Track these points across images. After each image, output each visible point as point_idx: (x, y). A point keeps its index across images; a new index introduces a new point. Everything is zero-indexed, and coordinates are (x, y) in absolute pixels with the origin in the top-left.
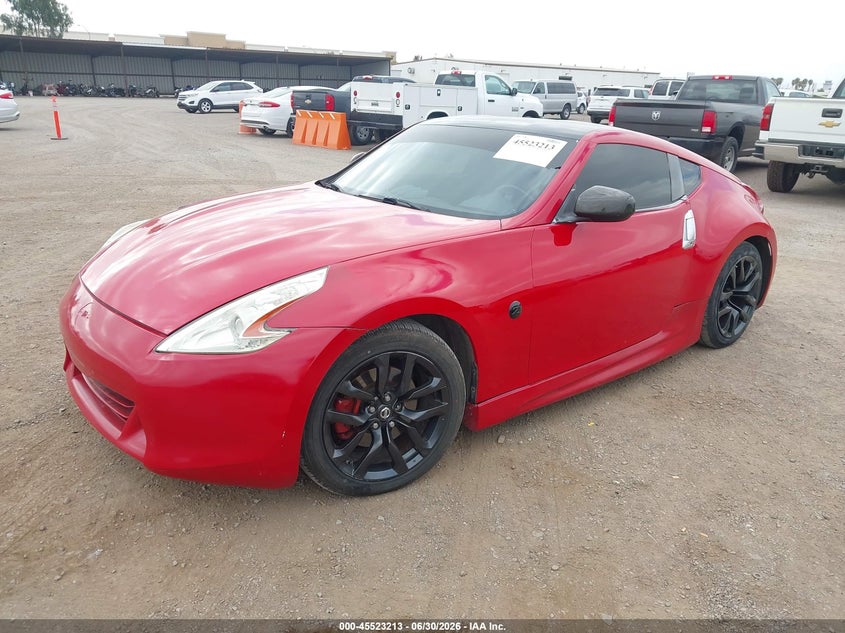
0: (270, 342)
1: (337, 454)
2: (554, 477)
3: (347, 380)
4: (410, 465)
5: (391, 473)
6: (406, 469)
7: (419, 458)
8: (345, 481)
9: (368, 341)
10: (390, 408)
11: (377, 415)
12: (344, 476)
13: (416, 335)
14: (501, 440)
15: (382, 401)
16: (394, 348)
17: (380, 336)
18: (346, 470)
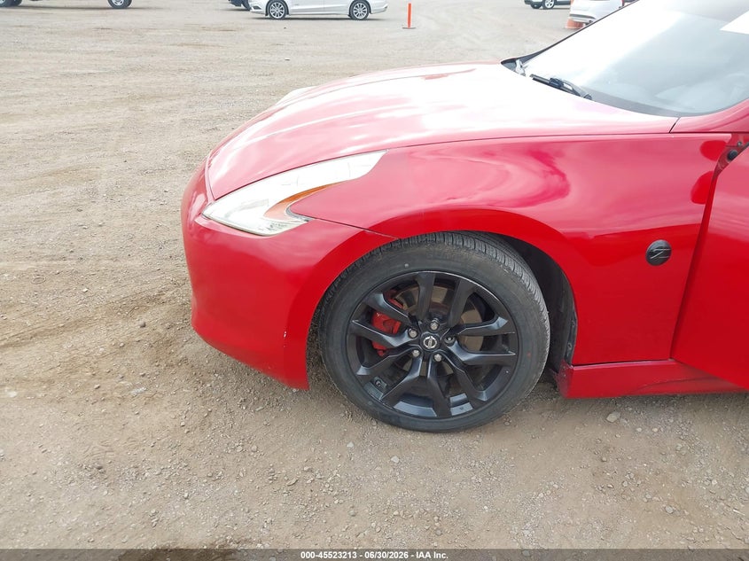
0: (285, 229)
1: (362, 371)
2: (655, 494)
3: (379, 292)
4: (455, 411)
5: (430, 411)
6: (449, 415)
7: (467, 407)
8: (370, 403)
9: (408, 252)
10: (437, 338)
11: (419, 341)
12: (369, 397)
13: (476, 257)
14: (612, 418)
15: (427, 327)
16: (441, 268)
17: (424, 248)
18: (372, 391)
